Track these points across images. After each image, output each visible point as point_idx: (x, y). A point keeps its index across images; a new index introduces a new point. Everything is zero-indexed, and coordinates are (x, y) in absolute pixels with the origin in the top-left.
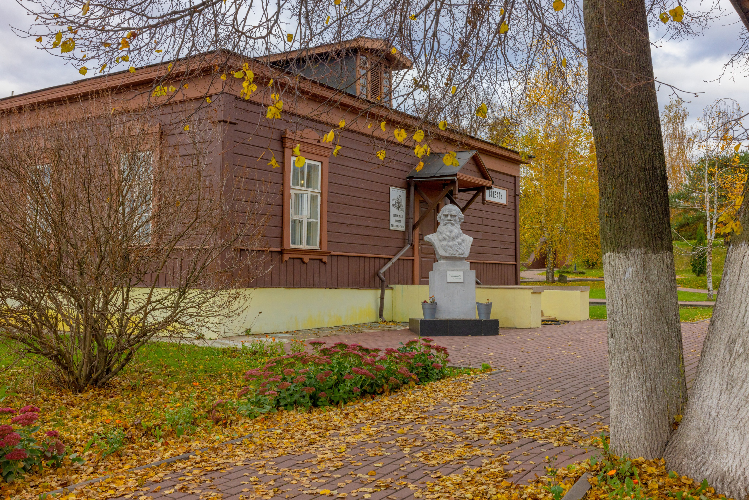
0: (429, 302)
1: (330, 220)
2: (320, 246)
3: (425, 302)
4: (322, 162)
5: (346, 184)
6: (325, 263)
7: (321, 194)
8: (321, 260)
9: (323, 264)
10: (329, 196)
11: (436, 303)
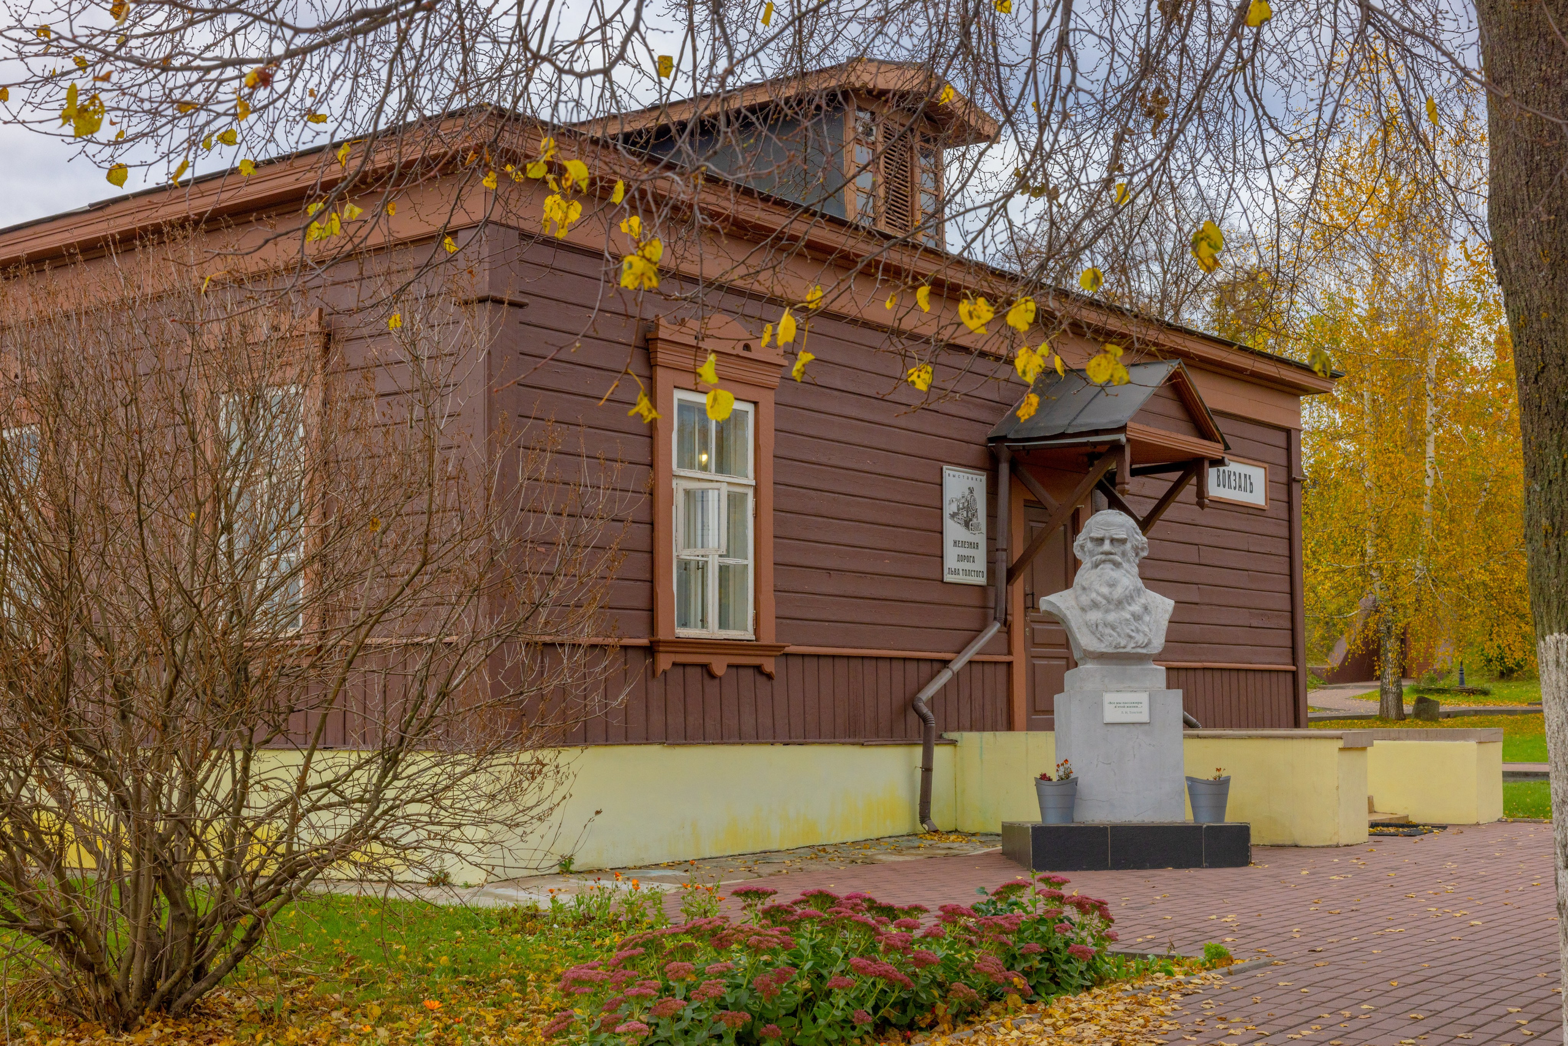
0: (1055, 779)
1: (780, 560)
2: (756, 631)
3: (1044, 777)
4: (756, 403)
5: (823, 459)
6: (769, 677)
7: (756, 489)
8: (758, 669)
9: (764, 679)
10: (776, 495)
11: (1075, 781)
